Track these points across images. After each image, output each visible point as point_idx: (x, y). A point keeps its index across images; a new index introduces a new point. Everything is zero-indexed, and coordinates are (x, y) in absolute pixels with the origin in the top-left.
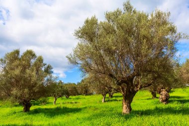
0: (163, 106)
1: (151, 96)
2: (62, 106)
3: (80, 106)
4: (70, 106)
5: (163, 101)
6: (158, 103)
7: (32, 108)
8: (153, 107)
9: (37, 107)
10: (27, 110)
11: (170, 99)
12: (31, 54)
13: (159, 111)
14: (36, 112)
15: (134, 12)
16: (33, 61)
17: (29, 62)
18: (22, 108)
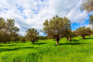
0: (70, 42)
1: (67, 39)
2: (42, 42)
3: (47, 42)
4: (44, 42)
5: (70, 41)
6: (68, 41)
7: (35, 43)
8: (66, 43)
9: (36, 42)
10: (33, 43)
11: (72, 40)
12: (33, 29)
13: (67, 44)
14: (36, 44)
15: (59, 18)
16: (34, 31)
17: (33, 31)
18: (32, 43)
